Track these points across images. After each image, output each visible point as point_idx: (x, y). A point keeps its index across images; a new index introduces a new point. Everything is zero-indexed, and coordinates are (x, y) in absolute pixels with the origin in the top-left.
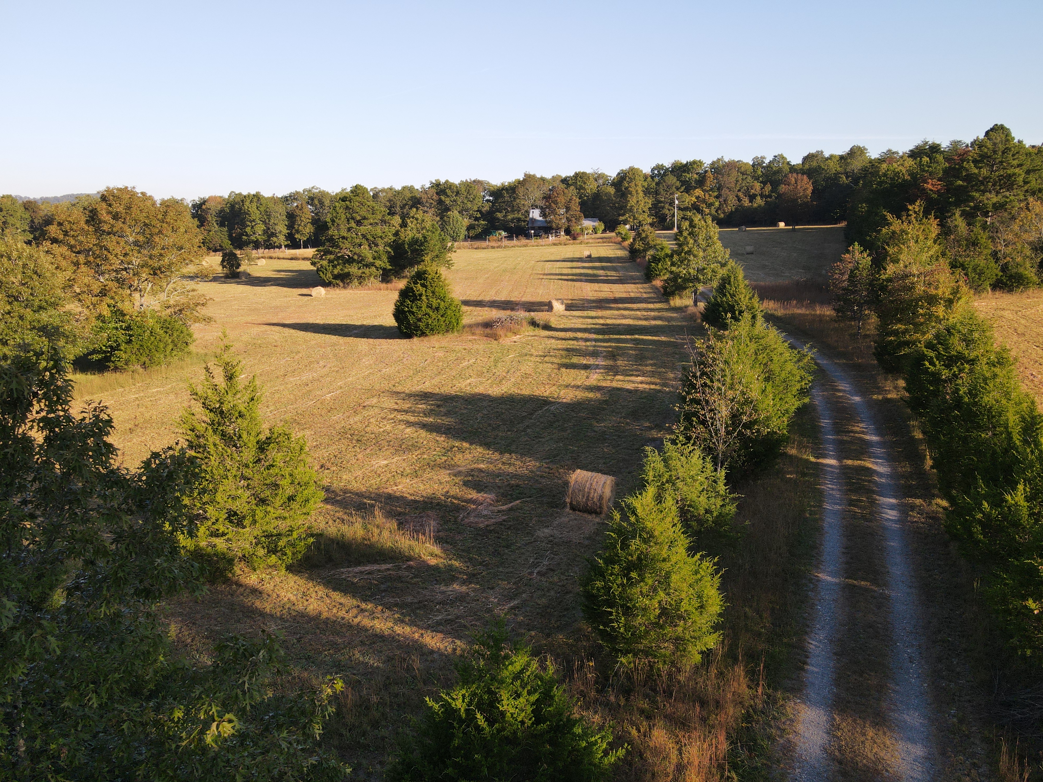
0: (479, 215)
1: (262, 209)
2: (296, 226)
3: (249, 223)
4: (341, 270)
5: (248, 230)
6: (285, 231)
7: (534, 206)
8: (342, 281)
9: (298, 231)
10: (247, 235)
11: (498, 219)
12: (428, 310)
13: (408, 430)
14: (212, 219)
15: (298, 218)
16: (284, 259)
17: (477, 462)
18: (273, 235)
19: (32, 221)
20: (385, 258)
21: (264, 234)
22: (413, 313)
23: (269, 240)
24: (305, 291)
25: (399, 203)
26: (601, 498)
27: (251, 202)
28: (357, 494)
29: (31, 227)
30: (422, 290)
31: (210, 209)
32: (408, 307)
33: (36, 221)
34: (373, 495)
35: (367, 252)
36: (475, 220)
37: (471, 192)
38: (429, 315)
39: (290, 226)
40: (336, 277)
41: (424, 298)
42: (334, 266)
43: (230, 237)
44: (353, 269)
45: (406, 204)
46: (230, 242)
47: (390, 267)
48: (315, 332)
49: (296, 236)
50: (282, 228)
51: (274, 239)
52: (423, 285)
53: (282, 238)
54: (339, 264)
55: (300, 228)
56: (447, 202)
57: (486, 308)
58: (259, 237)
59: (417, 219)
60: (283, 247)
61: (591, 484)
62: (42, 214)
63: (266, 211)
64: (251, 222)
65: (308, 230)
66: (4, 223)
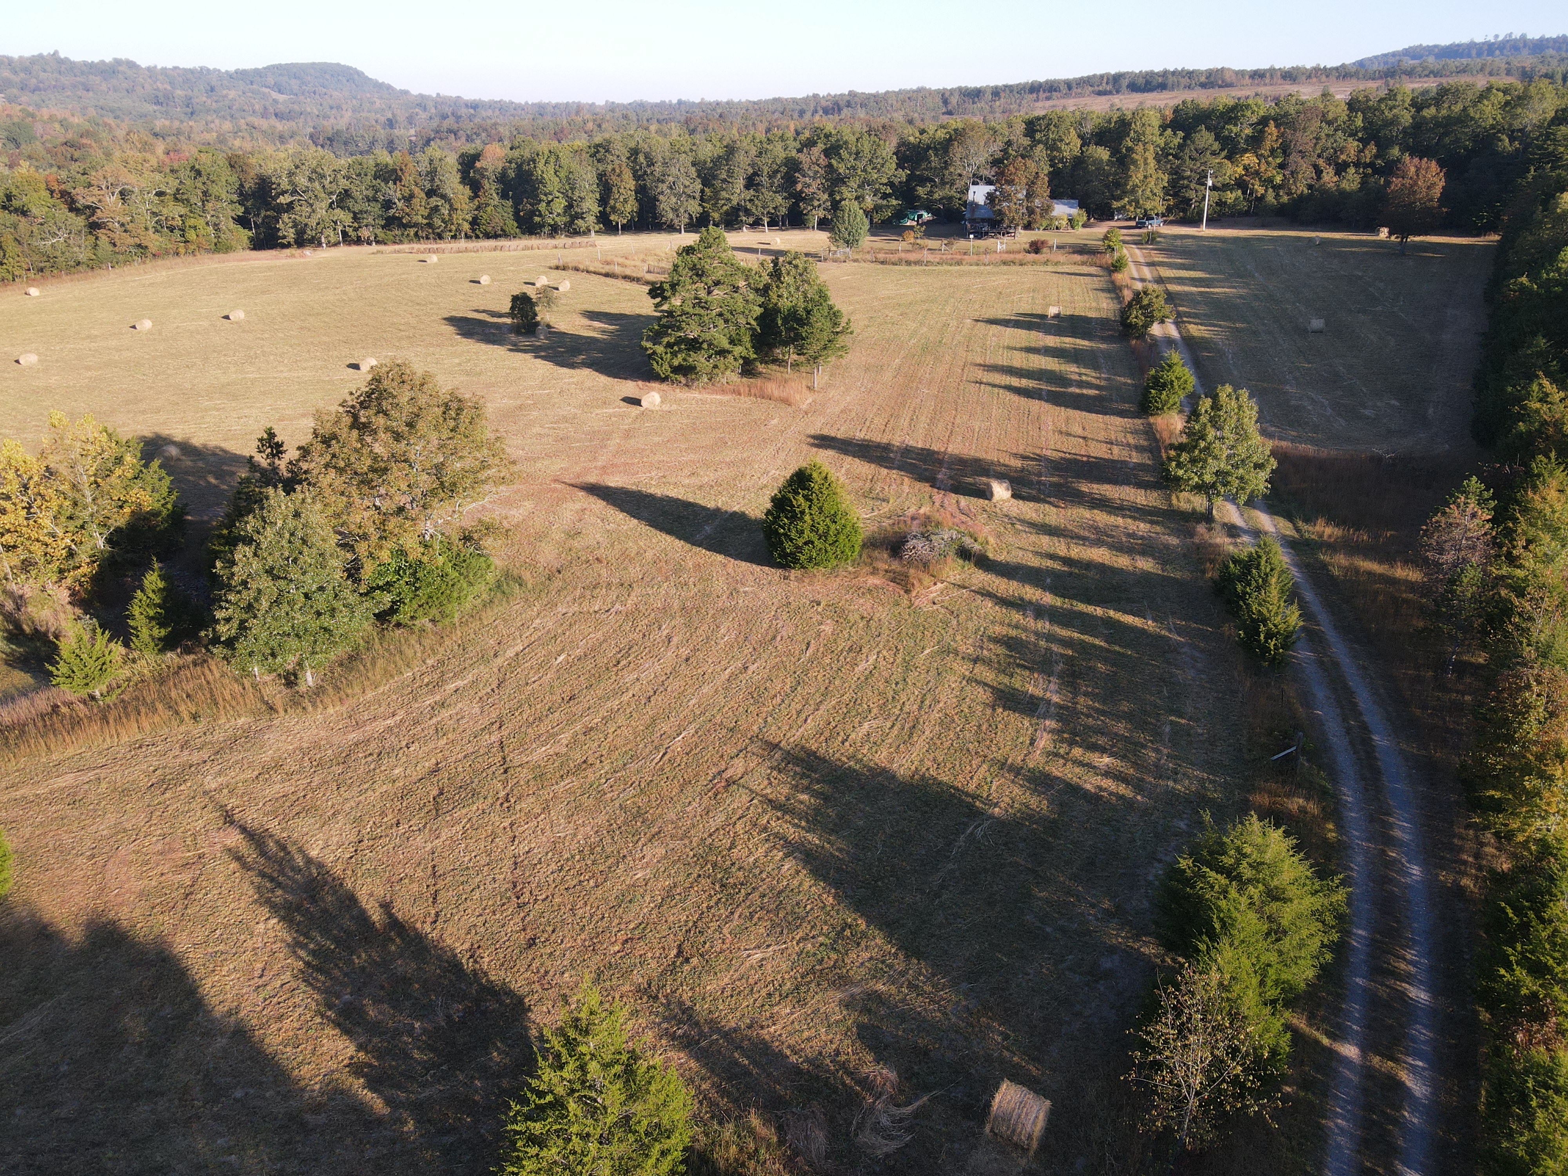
0: (889, 191)
1: (562, 174)
2: (612, 202)
3: (543, 197)
4: (684, 360)
5: (542, 207)
6: (596, 209)
7: (977, 179)
8: (685, 375)
9: (613, 208)
10: (540, 215)
12: (814, 537)
14: (491, 187)
15: (615, 189)
16: (595, 273)
17: (876, 973)
18: (580, 216)
19: (242, 185)
20: (747, 339)
21: (565, 212)
22: (791, 540)
23: (572, 222)
25: (766, 169)
29: (241, 194)
30: (805, 505)
31: (486, 170)
33: (247, 186)
34: (745, 1043)
35: (719, 337)
36: (883, 198)
37: (879, 153)
38: (812, 543)
39: (603, 201)
40: (677, 370)
41: (807, 518)
42: (674, 354)
43: (517, 217)
44: (701, 360)
45: (777, 171)
46: (516, 224)
47: (755, 356)
49: (612, 218)
50: (591, 205)
51: (580, 222)
52: (807, 498)
53: (591, 219)
54: (680, 351)
55: (618, 204)
56: (841, 171)
57: (894, 473)
58: (557, 219)
59: (796, 267)
60: (593, 233)
62: (252, 173)
63: (567, 177)
64: (546, 195)
65: (628, 208)
66: (205, 193)
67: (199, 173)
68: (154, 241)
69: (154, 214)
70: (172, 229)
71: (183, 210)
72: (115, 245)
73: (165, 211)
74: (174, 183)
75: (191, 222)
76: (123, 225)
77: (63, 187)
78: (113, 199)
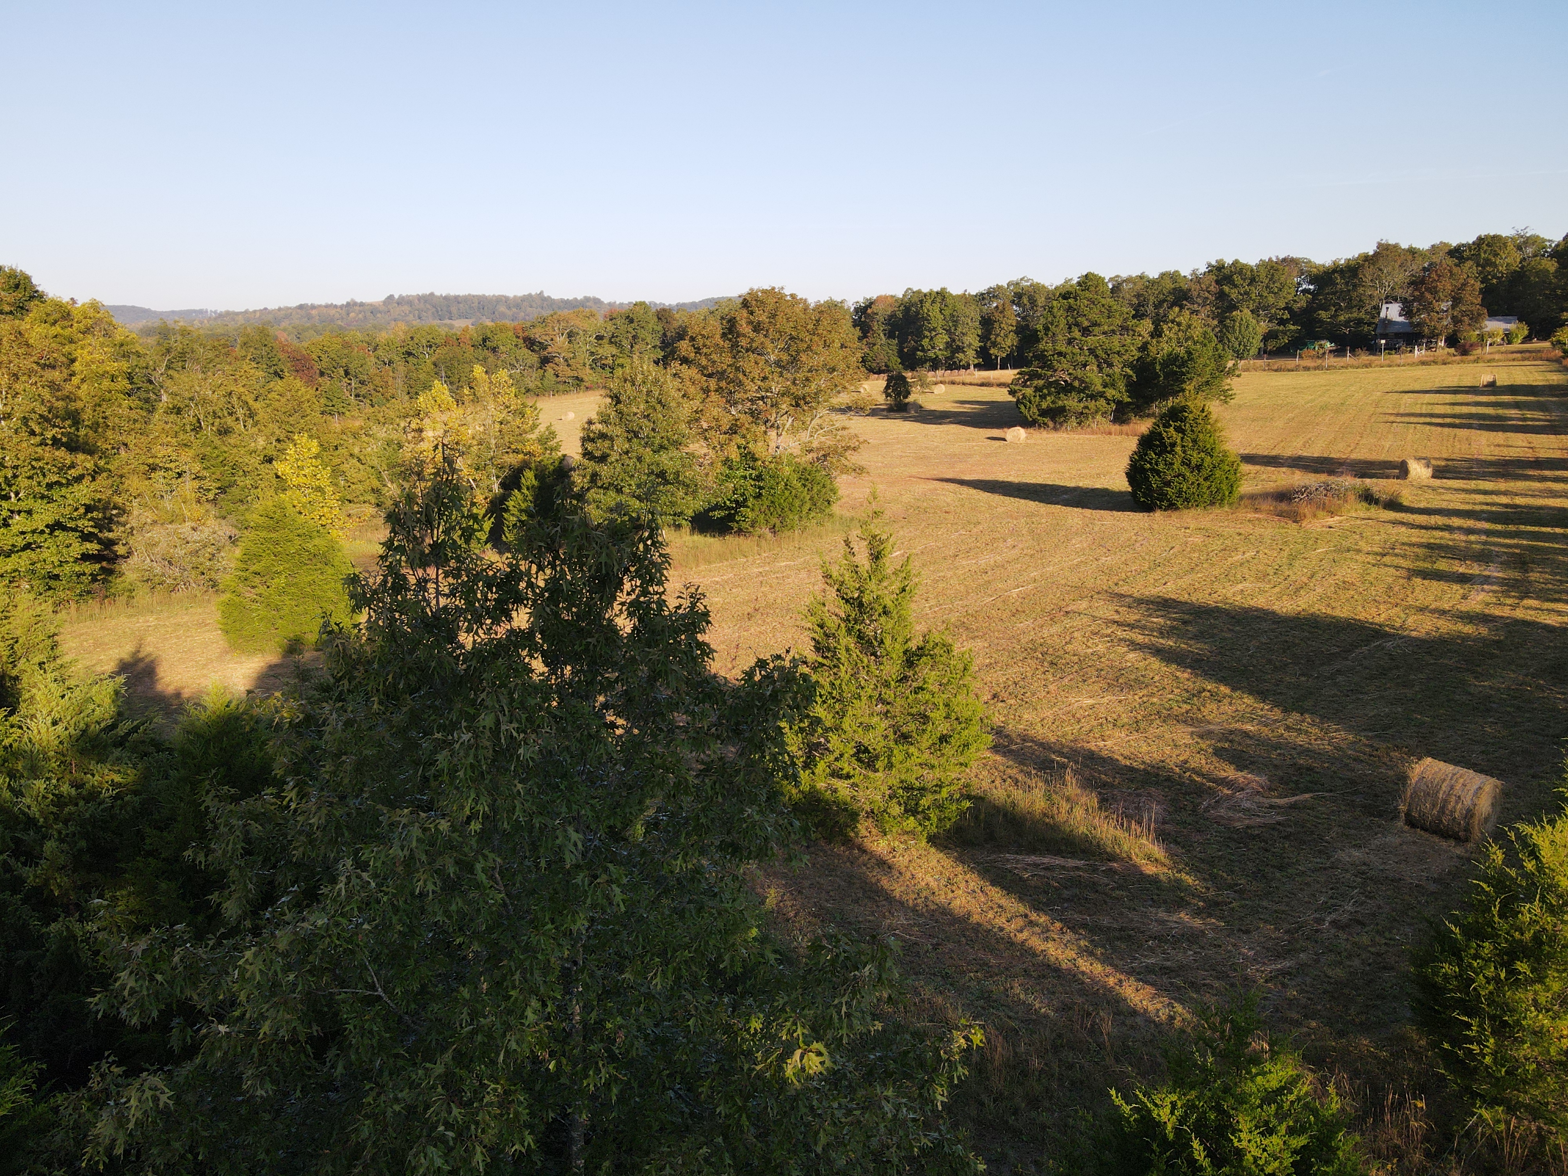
0: (1287, 316)
1: (947, 312)
2: (993, 337)
3: (927, 333)
4: (1053, 402)
5: (925, 342)
6: (977, 344)
7: (1390, 299)
8: (1053, 419)
9: (994, 344)
10: (923, 350)
11: (1321, 321)
12: (1184, 470)
13: (1132, 656)
14: (878, 328)
15: (996, 325)
16: (971, 384)
17: (1242, 719)
18: (960, 349)
19: (665, 335)
20: (1121, 385)
21: (947, 348)
22: (1158, 473)
23: (952, 357)
24: (996, 433)
25: (1152, 299)
26: (1469, 814)
27: (933, 302)
28: (1043, 745)
29: (663, 342)
30: (1177, 437)
31: (877, 314)
32: (1151, 464)
33: (669, 334)
34: (1065, 750)
35: (1094, 376)
36: (1279, 324)
37: (1276, 277)
38: (1184, 477)
39: (984, 337)
40: (1044, 413)
41: (1178, 449)
42: (1043, 397)
43: (901, 354)
44: (1071, 402)
45: (1164, 301)
46: (899, 360)
47: (1129, 400)
48: (1005, 494)
49: (991, 352)
50: (972, 340)
51: (961, 356)
52: (1179, 430)
53: (971, 353)
54: (1050, 394)
55: (999, 339)
56: (1233, 296)
57: (1284, 469)
58: (939, 353)
59: (1179, 324)
60: (972, 367)
61: (1452, 787)
62: (676, 324)
63: (952, 316)
64: (930, 331)
65: (1009, 342)
66: (634, 337)
67: (632, 321)
68: (588, 374)
69: (592, 354)
70: (603, 367)
71: (614, 350)
72: (557, 376)
73: (601, 351)
74: (611, 328)
75: (620, 361)
76: (566, 360)
77: (526, 334)
78: (562, 338)
